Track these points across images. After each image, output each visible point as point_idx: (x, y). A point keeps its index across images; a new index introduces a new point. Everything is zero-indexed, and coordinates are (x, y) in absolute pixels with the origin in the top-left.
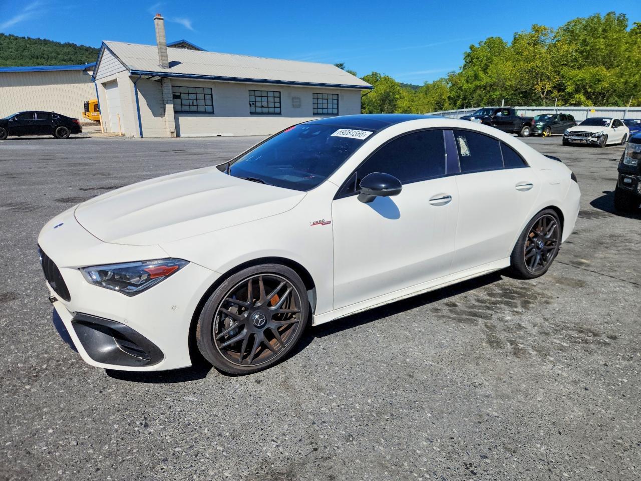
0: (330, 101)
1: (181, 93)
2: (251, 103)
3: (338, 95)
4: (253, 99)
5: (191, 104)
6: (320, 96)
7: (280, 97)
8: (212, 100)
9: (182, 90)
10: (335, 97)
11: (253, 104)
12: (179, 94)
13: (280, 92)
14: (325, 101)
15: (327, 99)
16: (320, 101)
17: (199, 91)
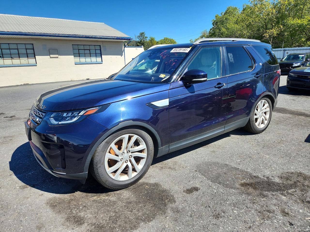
3: (100, 46)
6: (82, 47)
10: (98, 48)
13: (33, 44)
15: (89, 50)
16: (82, 51)
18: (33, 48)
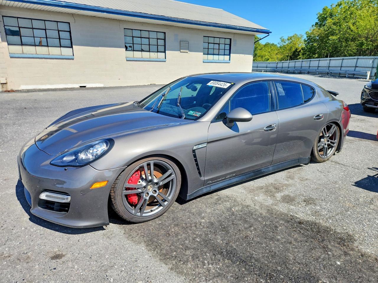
0: (222, 46)
1: (19, 28)
2: (128, 45)
3: (231, 39)
4: (129, 39)
5: (37, 43)
6: (211, 40)
7: (165, 40)
8: (71, 39)
9: (22, 23)
10: (228, 41)
11: (130, 47)
12: (17, 29)
13: (165, 33)
14: (216, 46)
15: (219, 44)
16: (211, 46)
17: (49, 25)
18: (164, 38)
